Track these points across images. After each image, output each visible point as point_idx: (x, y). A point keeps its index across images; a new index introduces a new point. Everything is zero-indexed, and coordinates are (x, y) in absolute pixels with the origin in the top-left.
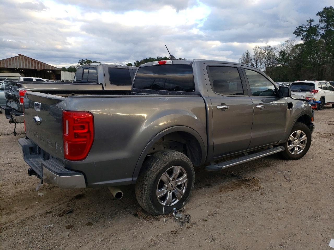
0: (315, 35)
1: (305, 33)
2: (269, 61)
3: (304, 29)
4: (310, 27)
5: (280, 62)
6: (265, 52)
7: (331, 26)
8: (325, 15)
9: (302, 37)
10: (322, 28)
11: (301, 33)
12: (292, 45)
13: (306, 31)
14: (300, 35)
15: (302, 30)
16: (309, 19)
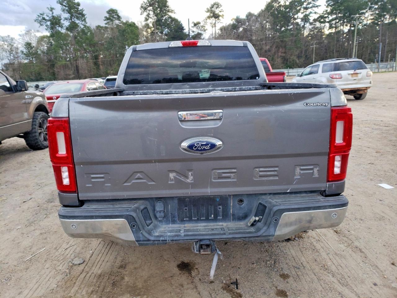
0: (59, 26)
1: (49, 23)
2: (12, 55)
3: (47, 18)
4: (53, 16)
5: (27, 56)
6: (3, 43)
7: (74, 17)
8: (65, 3)
9: (46, 28)
10: (66, 19)
11: (44, 22)
12: (37, 37)
13: (49, 21)
14: (43, 25)
15: (44, 19)
16: (49, 7)
